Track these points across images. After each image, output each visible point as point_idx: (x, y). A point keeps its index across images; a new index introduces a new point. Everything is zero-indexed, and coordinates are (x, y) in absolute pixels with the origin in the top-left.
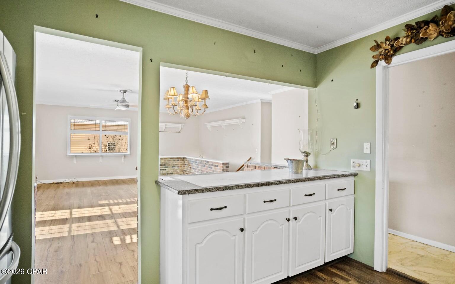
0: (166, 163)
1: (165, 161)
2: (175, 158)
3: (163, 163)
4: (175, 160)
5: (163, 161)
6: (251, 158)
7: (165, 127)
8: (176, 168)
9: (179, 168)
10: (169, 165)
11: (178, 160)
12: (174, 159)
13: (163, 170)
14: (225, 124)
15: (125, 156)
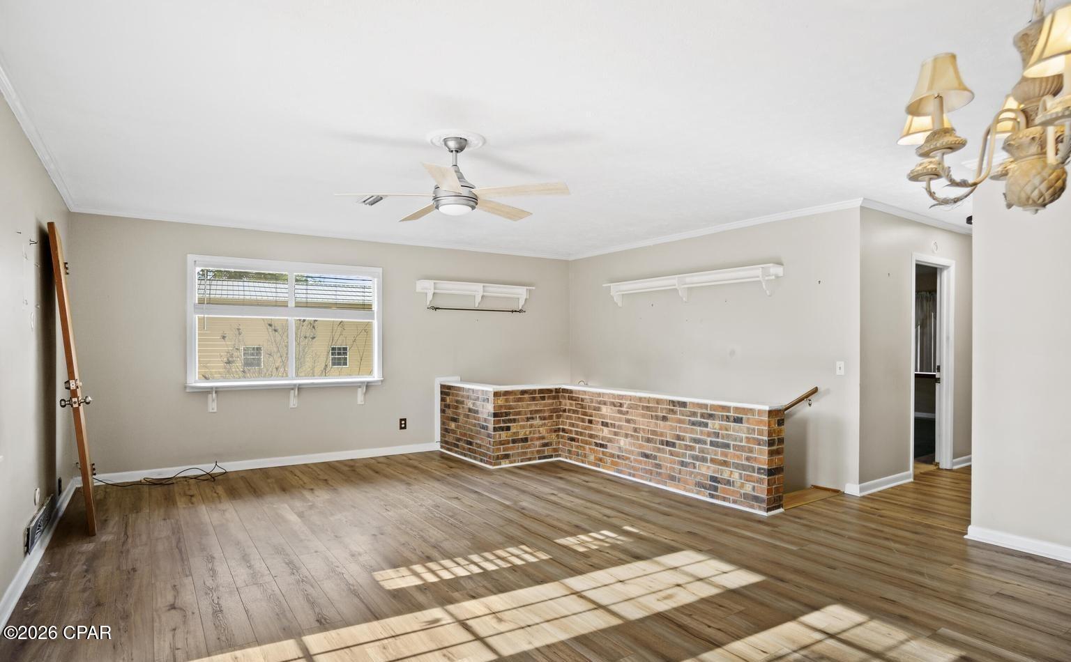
0: (510, 408)
1: (507, 400)
2: (534, 391)
3: (501, 407)
4: (534, 399)
5: (501, 401)
6: (815, 391)
7: (483, 297)
8: (537, 422)
9: (546, 421)
10: (519, 413)
11: (543, 398)
12: (532, 394)
13: (503, 430)
14: (686, 284)
15: (368, 386)
